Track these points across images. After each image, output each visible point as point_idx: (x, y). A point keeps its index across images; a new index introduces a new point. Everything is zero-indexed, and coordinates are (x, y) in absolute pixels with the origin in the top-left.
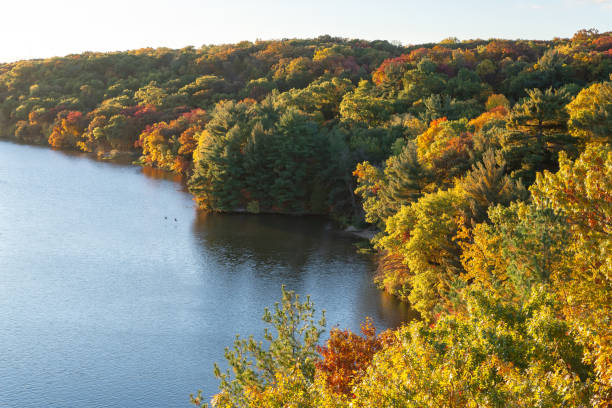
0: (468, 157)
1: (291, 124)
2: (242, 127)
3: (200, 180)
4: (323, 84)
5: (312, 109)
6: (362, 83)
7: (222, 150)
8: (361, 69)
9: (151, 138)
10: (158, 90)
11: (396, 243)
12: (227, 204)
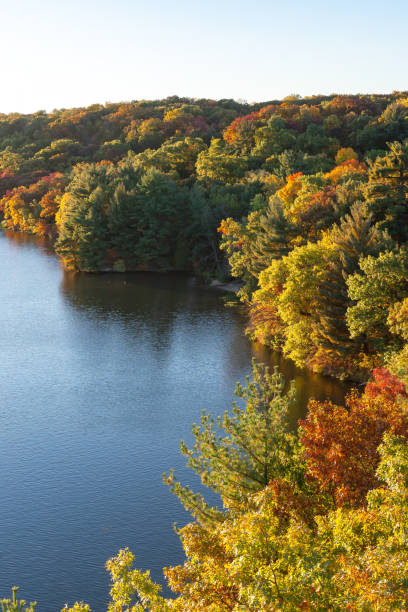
0: (333, 210)
1: (153, 184)
2: (104, 189)
3: (66, 242)
4: (177, 144)
5: (167, 169)
6: (214, 142)
7: (86, 212)
8: (210, 128)
9: (12, 203)
10: (14, 155)
11: (270, 296)
12: (94, 264)
